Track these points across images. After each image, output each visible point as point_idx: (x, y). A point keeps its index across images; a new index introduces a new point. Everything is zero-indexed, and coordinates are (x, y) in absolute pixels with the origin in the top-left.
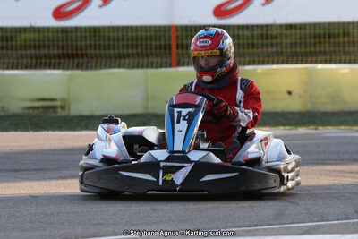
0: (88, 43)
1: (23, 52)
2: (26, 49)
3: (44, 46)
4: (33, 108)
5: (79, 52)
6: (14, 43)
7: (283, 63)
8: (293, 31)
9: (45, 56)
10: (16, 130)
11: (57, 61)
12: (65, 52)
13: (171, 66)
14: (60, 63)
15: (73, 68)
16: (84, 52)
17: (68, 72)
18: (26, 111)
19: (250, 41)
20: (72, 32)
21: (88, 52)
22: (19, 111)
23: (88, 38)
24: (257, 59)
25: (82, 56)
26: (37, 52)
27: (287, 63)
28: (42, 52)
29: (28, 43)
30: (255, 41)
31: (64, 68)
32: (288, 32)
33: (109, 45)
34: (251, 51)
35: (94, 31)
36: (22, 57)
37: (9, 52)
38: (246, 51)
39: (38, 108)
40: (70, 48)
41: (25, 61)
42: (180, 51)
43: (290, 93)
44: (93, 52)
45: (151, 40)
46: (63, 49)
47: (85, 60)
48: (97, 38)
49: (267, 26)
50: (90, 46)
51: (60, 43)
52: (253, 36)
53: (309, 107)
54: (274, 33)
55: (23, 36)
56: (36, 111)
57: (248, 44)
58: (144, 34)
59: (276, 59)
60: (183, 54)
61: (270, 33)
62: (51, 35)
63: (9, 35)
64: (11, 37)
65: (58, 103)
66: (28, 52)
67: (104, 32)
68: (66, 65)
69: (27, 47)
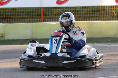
0: (11, 13)
5: (8, 17)
7: (81, 20)
8: (85, 9)
12: (3, 17)
13: (41, 22)
15: (6, 23)
16: (10, 17)
17: (4, 24)
20: (5, 10)
21: (11, 17)
23: (11, 12)
27: (83, 20)
31: (2, 23)
32: (83, 9)
33: (19, 14)
35: (13, 9)
40: (5, 15)
42: (44, 16)
44: (13, 17)
45: (34, 12)
46: (2, 16)
47: (10, 20)
48: (14, 12)
49: (75, 7)
50: (12, 14)
51: (1, 14)
52: (70, 11)
53: (91, 36)
54: (78, 9)
58: (31, 10)
59: (79, 19)
60: (45, 17)
61: (76, 10)
67: (17, 9)
68: (3, 22)
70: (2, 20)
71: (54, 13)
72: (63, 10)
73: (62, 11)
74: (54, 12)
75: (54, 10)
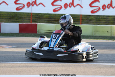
1: (46, 19)
3: (50, 18)
7: (106, 25)
8: (109, 17)
9: (51, 20)
13: (80, 24)
15: (57, 24)
18: (45, 33)
20: (57, 15)
24: (100, 23)
26: (49, 19)
27: (108, 25)
28: (50, 19)
31: (55, 23)
32: (108, 17)
34: (99, 21)
36: (45, 20)
37: (42, 19)
39: (48, 32)
40: (56, 19)
41: (46, 21)
43: (108, 32)
45: (76, 18)
49: (103, 16)
51: (54, 18)
52: (100, 18)
53: (112, 35)
54: (105, 17)
55: (46, 15)
56: (48, 33)
58: (74, 16)
60: (83, 21)
61: (104, 17)
62: (52, 15)
64: (43, 16)
66: (47, 19)
69: (46, 18)
70: (54, 22)
71: (89, 19)
73: (94, 18)
75: (89, 17)
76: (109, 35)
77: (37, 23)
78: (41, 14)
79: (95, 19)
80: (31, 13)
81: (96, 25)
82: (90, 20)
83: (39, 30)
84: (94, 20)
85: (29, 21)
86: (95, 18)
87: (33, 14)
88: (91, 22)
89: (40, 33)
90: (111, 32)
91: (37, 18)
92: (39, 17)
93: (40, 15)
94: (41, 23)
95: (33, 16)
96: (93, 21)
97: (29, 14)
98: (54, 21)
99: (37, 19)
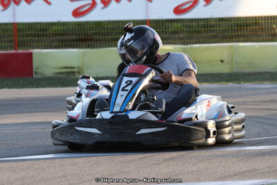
0: (94, 31)
1: (54, 38)
2: (55, 36)
3: (67, 34)
4: (61, 73)
5: (89, 37)
6: (48, 32)
7: (217, 42)
8: (224, 22)
9: (68, 40)
10: (50, 87)
11: (75, 43)
12: (80, 37)
14: (77, 45)
15: (85, 48)
16: (92, 37)
17: (82, 50)
19: (197, 29)
20: (84, 25)
21: (95, 37)
22: (52, 75)
23: (94, 28)
24: (201, 40)
25: (91, 40)
26: (62, 38)
27: (220, 42)
28: (66, 37)
29: (57, 32)
30: (200, 29)
31: (79, 48)
32: (221, 23)
33: (108, 33)
34: (197, 35)
35: (98, 24)
36: (53, 41)
37: (45, 38)
38: (194, 35)
39: (63, 73)
40: (83, 35)
41: (55, 44)
43: (222, 61)
44: (98, 37)
46: (79, 35)
47: (93, 43)
48: (100, 28)
49: (207, 19)
50: (96, 33)
51: (77, 32)
52: (198, 26)
53: (235, 70)
54: (212, 23)
55: (54, 28)
56: (62, 75)
57: (195, 31)
59: (213, 40)
61: (209, 23)
62: (71, 27)
63: (45, 27)
64: (46, 29)
65: (76, 70)
66: (57, 38)
67: (104, 24)
68: (81, 46)
69: (56, 35)
70: (78, 43)
71: (170, 30)
72: (185, 24)
73: (183, 26)
74: (169, 28)
75: (170, 24)
76: (225, 69)
77: (31, 51)
78: (40, 24)
79: (185, 29)
80: (15, 24)
81: (189, 46)
82: (174, 33)
83: (37, 69)
84: (183, 31)
85: (9, 44)
86: (186, 26)
87: (18, 27)
88: (175, 39)
89: (41, 77)
90: (232, 60)
91: (32, 36)
92: (36, 33)
93: (39, 27)
94: (41, 49)
95: (19, 30)
96: (182, 35)
97: (8, 27)
98: (76, 40)
99: (30, 38)
